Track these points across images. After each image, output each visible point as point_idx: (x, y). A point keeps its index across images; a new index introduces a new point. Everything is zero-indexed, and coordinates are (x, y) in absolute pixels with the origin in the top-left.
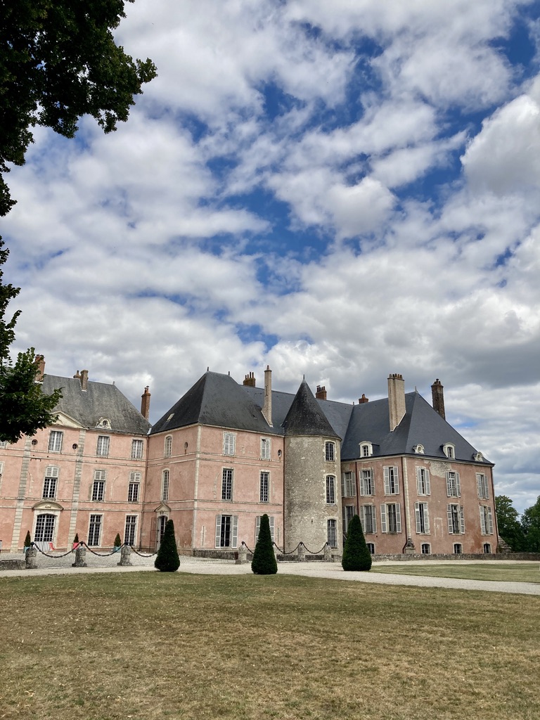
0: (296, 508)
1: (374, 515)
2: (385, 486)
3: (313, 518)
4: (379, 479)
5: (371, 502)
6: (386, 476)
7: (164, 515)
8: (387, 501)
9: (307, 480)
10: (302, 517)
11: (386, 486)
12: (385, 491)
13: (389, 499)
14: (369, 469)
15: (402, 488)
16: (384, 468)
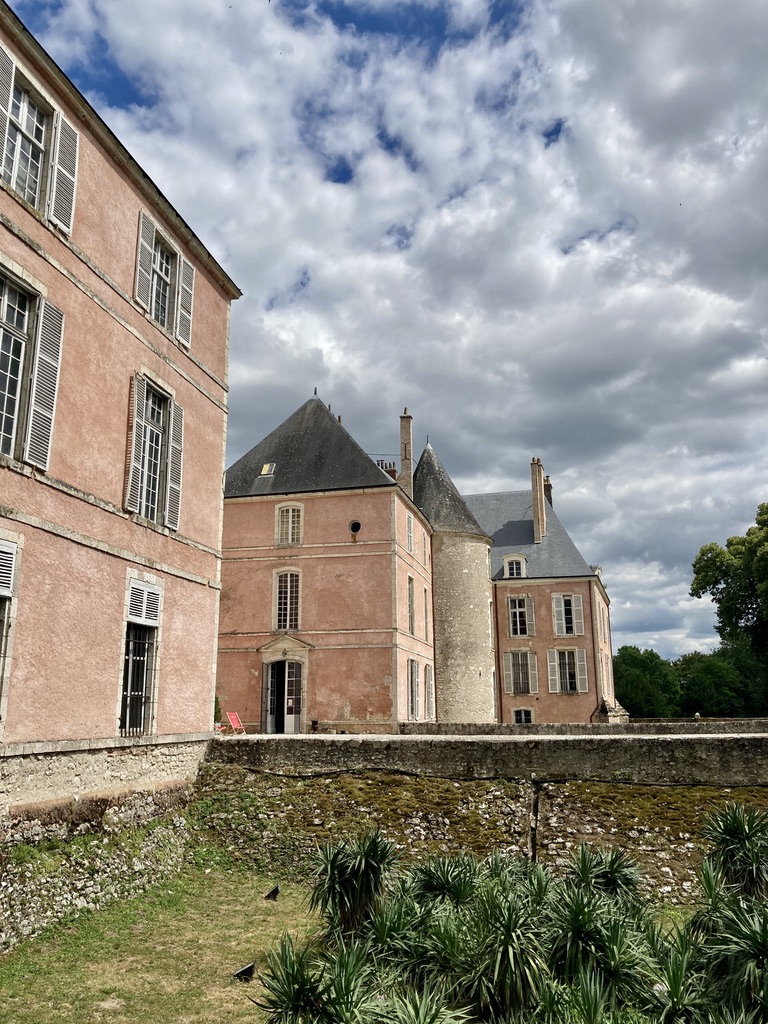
0: (457, 652)
1: (533, 666)
2: (555, 622)
3: (481, 668)
4: (543, 612)
5: (528, 646)
6: (558, 608)
7: (288, 657)
8: (559, 645)
9: (471, 607)
10: (467, 668)
11: (558, 624)
12: (555, 629)
13: (564, 642)
14: (523, 596)
15: (589, 626)
16: (554, 595)
